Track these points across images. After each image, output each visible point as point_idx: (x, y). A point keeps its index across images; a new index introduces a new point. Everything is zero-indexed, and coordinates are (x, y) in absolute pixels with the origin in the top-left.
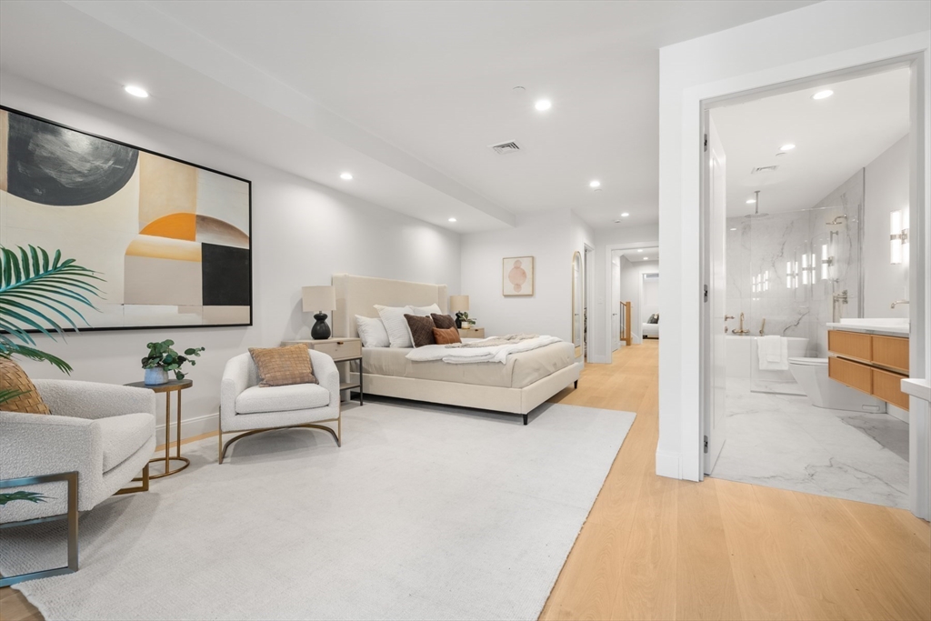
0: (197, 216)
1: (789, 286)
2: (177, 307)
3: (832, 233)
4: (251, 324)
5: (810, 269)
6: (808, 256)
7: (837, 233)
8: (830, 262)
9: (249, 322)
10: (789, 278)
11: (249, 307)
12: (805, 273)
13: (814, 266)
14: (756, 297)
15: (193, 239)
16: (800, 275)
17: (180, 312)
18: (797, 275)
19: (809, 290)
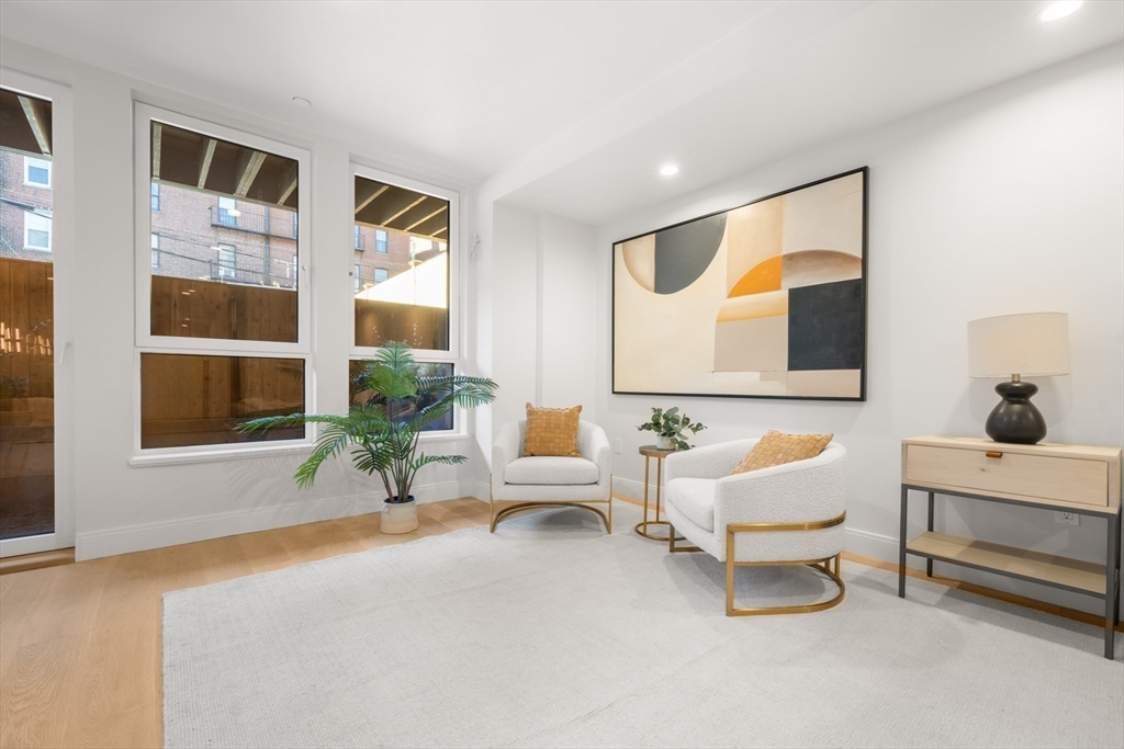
0: (785, 256)
2: (758, 374)
4: (862, 398)
9: (858, 396)
11: (858, 372)
15: (778, 288)
17: (762, 379)
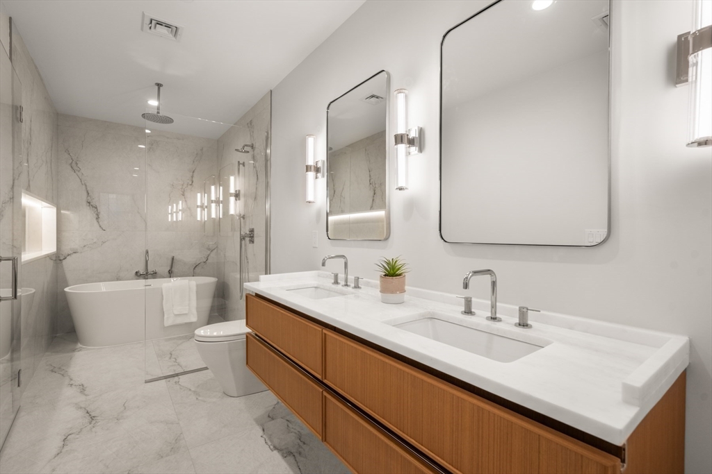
3: (239, 164)
5: (217, 202)
6: (216, 189)
7: (244, 164)
8: (237, 195)
10: (199, 210)
12: (213, 205)
13: (221, 199)
16: (209, 207)
18: (206, 207)
19: (217, 224)
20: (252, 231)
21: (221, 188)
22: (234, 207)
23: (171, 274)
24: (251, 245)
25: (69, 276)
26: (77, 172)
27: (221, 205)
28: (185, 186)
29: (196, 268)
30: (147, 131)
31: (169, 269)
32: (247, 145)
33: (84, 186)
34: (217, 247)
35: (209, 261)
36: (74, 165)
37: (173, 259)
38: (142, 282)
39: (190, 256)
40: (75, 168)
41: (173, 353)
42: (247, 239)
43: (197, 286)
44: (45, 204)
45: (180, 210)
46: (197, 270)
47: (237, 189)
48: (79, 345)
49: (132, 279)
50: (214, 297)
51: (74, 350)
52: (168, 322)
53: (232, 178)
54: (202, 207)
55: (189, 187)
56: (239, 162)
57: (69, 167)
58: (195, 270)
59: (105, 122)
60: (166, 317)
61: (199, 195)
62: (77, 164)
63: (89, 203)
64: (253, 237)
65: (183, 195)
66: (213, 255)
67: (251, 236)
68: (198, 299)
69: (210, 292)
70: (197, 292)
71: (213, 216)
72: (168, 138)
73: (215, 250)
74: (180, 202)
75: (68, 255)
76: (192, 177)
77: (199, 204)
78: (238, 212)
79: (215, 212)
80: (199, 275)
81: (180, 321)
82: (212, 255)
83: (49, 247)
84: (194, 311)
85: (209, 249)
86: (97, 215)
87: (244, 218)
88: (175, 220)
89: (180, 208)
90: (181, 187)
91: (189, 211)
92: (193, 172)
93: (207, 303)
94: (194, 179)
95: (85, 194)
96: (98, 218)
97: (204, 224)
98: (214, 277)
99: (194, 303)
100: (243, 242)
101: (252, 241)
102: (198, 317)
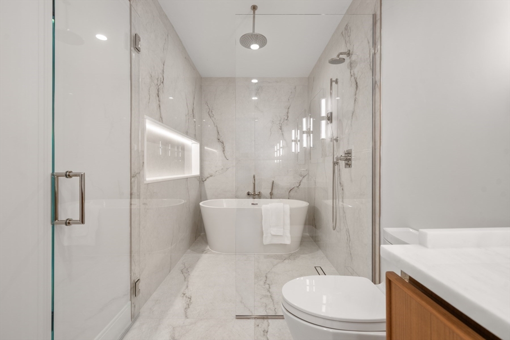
1: (293, 151)
3: (332, 81)
5: (308, 132)
6: (307, 121)
7: (336, 82)
8: (330, 118)
10: (293, 143)
12: (305, 136)
13: (311, 130)
14: (277, 160)
16: (301, 141)
18: (299, 141)
19: (308, 154)
20: (349, 153)
21: (311, 119)
22: (326, 131)
23: (271, 196)
24: (348, 169)
25: (209, 192)
26: (212, 118)
27: (311, 135)
28: (282, 120)
29: (291, 192)
30: (255, 81)
31: (270, 191)
32: (341, 54)
33: (216, 128)
34: (308, 174)
35: (302, 186)
36: (210, 113)
37: (273, 183)
38: (251, 200)
39: (285, 182)
40: (211, 115)
41: (269, 276)
42: (342, 163)
43: (291, 209)
44: (193, 141)
45: (281, 148)
46: (292, 193)
47: (330, 111)
48: (208, 247)
49: (245, 198)
50: (305, 224)
51: (203, 252)
52: (267, 241)
53: (323, 101)
54: (295, 141)
55: (286, 121)
56: (331, 80)
57: (208, 114)
58: (290, 194)
59: (228, 78)
60: (264, 235)
61: (293, 131)
62: (212, 112)
63: (219, 140)
64: (350, 160)
65: (281, 129)
66: (305, 180)
67: (348, 159)
68: (291, 224)
69: (301, 217)
70: (290, 215)
71: (305, 145)
72: (269, 83)
73: (307, 177)
74: (281, 141)
75: (208, 178)
76: (288, 113)
77: (293, 139)
78: (329, 135)
79: (306, 142)
80: (293, 198)
81: (276, 241)
82: (303, 181)
83: (195, 171)
84: (289, 235)
85: (301, 176)
86: (224, 148)
87: (337, 140)
88: (278, 155)
89: (281, 146)
90: (279, 122)
91: (288, 146)
92: (289, 108)
93: (299, 229)
94: (289, 115)
95: (217, 133)
96: (224, 151)
97: (297, 155)
98: (305, 201)
99: (288, 227)
100: (336, 167)
101: (348, 165)
102: (291, 241)
